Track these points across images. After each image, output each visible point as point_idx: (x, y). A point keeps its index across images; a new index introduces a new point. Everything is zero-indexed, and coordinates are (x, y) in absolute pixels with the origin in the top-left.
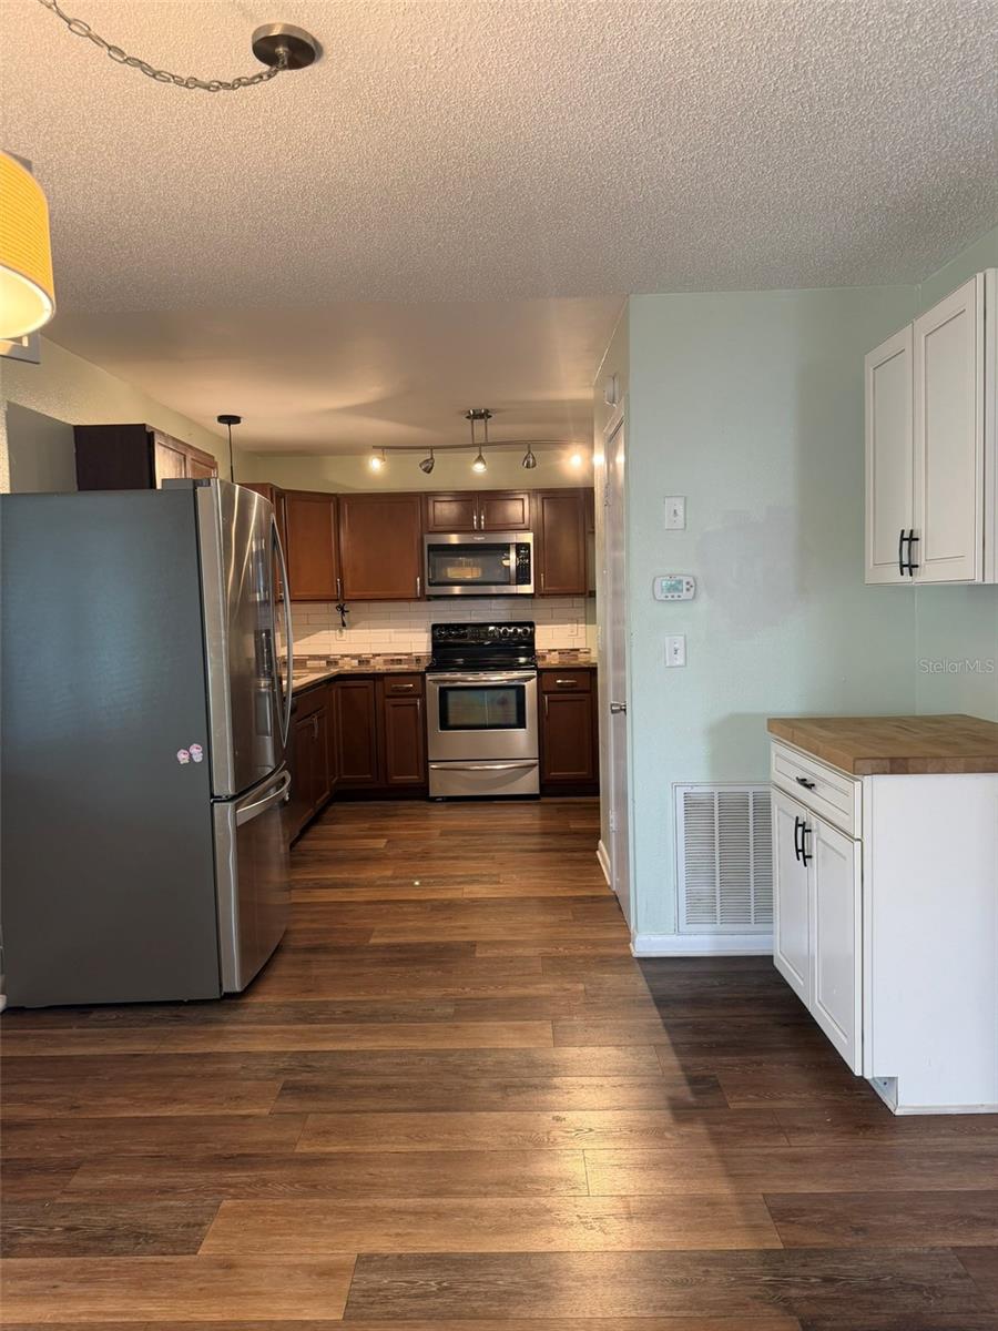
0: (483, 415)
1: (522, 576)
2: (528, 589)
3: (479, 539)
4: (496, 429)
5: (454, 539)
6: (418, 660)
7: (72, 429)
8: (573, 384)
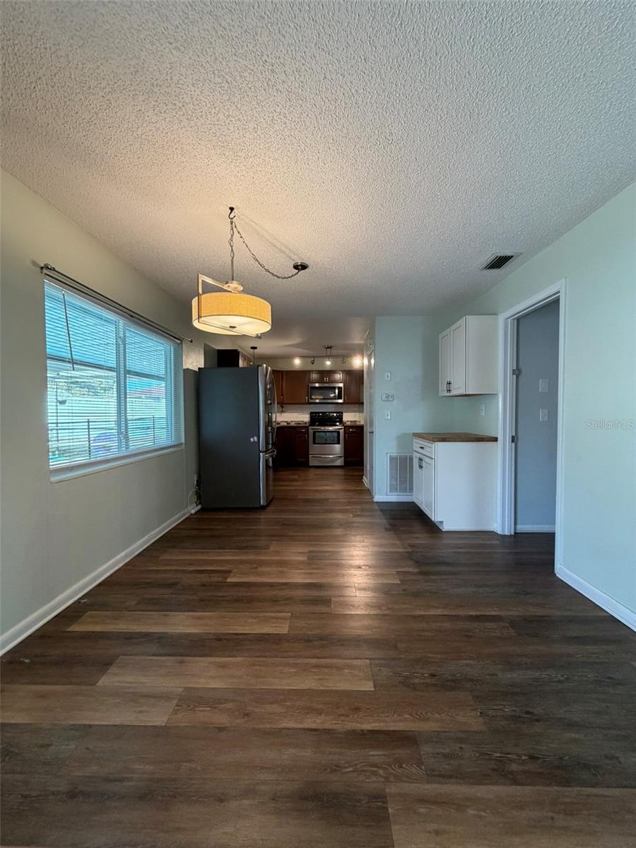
0: (330, 347)
1: (340, 397)
2: (340, 401)
3: (326, 385)
4: (334, 352)
5: (317, 385)
6: (306, 423)
7: (216, 352)
8: (357, 340)
